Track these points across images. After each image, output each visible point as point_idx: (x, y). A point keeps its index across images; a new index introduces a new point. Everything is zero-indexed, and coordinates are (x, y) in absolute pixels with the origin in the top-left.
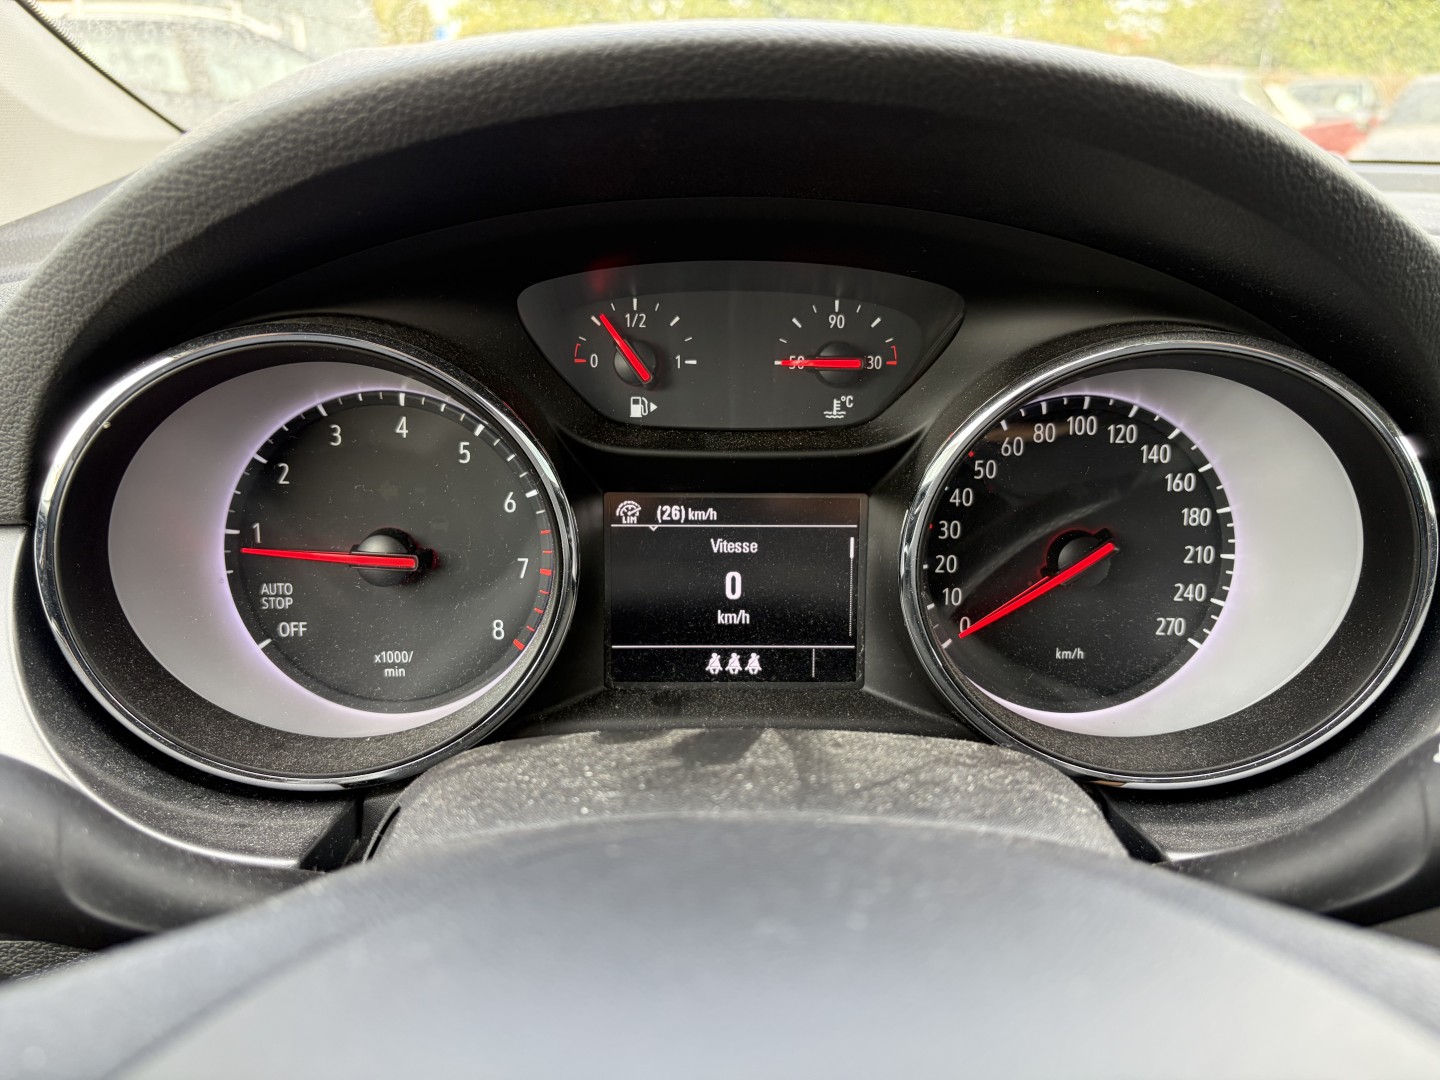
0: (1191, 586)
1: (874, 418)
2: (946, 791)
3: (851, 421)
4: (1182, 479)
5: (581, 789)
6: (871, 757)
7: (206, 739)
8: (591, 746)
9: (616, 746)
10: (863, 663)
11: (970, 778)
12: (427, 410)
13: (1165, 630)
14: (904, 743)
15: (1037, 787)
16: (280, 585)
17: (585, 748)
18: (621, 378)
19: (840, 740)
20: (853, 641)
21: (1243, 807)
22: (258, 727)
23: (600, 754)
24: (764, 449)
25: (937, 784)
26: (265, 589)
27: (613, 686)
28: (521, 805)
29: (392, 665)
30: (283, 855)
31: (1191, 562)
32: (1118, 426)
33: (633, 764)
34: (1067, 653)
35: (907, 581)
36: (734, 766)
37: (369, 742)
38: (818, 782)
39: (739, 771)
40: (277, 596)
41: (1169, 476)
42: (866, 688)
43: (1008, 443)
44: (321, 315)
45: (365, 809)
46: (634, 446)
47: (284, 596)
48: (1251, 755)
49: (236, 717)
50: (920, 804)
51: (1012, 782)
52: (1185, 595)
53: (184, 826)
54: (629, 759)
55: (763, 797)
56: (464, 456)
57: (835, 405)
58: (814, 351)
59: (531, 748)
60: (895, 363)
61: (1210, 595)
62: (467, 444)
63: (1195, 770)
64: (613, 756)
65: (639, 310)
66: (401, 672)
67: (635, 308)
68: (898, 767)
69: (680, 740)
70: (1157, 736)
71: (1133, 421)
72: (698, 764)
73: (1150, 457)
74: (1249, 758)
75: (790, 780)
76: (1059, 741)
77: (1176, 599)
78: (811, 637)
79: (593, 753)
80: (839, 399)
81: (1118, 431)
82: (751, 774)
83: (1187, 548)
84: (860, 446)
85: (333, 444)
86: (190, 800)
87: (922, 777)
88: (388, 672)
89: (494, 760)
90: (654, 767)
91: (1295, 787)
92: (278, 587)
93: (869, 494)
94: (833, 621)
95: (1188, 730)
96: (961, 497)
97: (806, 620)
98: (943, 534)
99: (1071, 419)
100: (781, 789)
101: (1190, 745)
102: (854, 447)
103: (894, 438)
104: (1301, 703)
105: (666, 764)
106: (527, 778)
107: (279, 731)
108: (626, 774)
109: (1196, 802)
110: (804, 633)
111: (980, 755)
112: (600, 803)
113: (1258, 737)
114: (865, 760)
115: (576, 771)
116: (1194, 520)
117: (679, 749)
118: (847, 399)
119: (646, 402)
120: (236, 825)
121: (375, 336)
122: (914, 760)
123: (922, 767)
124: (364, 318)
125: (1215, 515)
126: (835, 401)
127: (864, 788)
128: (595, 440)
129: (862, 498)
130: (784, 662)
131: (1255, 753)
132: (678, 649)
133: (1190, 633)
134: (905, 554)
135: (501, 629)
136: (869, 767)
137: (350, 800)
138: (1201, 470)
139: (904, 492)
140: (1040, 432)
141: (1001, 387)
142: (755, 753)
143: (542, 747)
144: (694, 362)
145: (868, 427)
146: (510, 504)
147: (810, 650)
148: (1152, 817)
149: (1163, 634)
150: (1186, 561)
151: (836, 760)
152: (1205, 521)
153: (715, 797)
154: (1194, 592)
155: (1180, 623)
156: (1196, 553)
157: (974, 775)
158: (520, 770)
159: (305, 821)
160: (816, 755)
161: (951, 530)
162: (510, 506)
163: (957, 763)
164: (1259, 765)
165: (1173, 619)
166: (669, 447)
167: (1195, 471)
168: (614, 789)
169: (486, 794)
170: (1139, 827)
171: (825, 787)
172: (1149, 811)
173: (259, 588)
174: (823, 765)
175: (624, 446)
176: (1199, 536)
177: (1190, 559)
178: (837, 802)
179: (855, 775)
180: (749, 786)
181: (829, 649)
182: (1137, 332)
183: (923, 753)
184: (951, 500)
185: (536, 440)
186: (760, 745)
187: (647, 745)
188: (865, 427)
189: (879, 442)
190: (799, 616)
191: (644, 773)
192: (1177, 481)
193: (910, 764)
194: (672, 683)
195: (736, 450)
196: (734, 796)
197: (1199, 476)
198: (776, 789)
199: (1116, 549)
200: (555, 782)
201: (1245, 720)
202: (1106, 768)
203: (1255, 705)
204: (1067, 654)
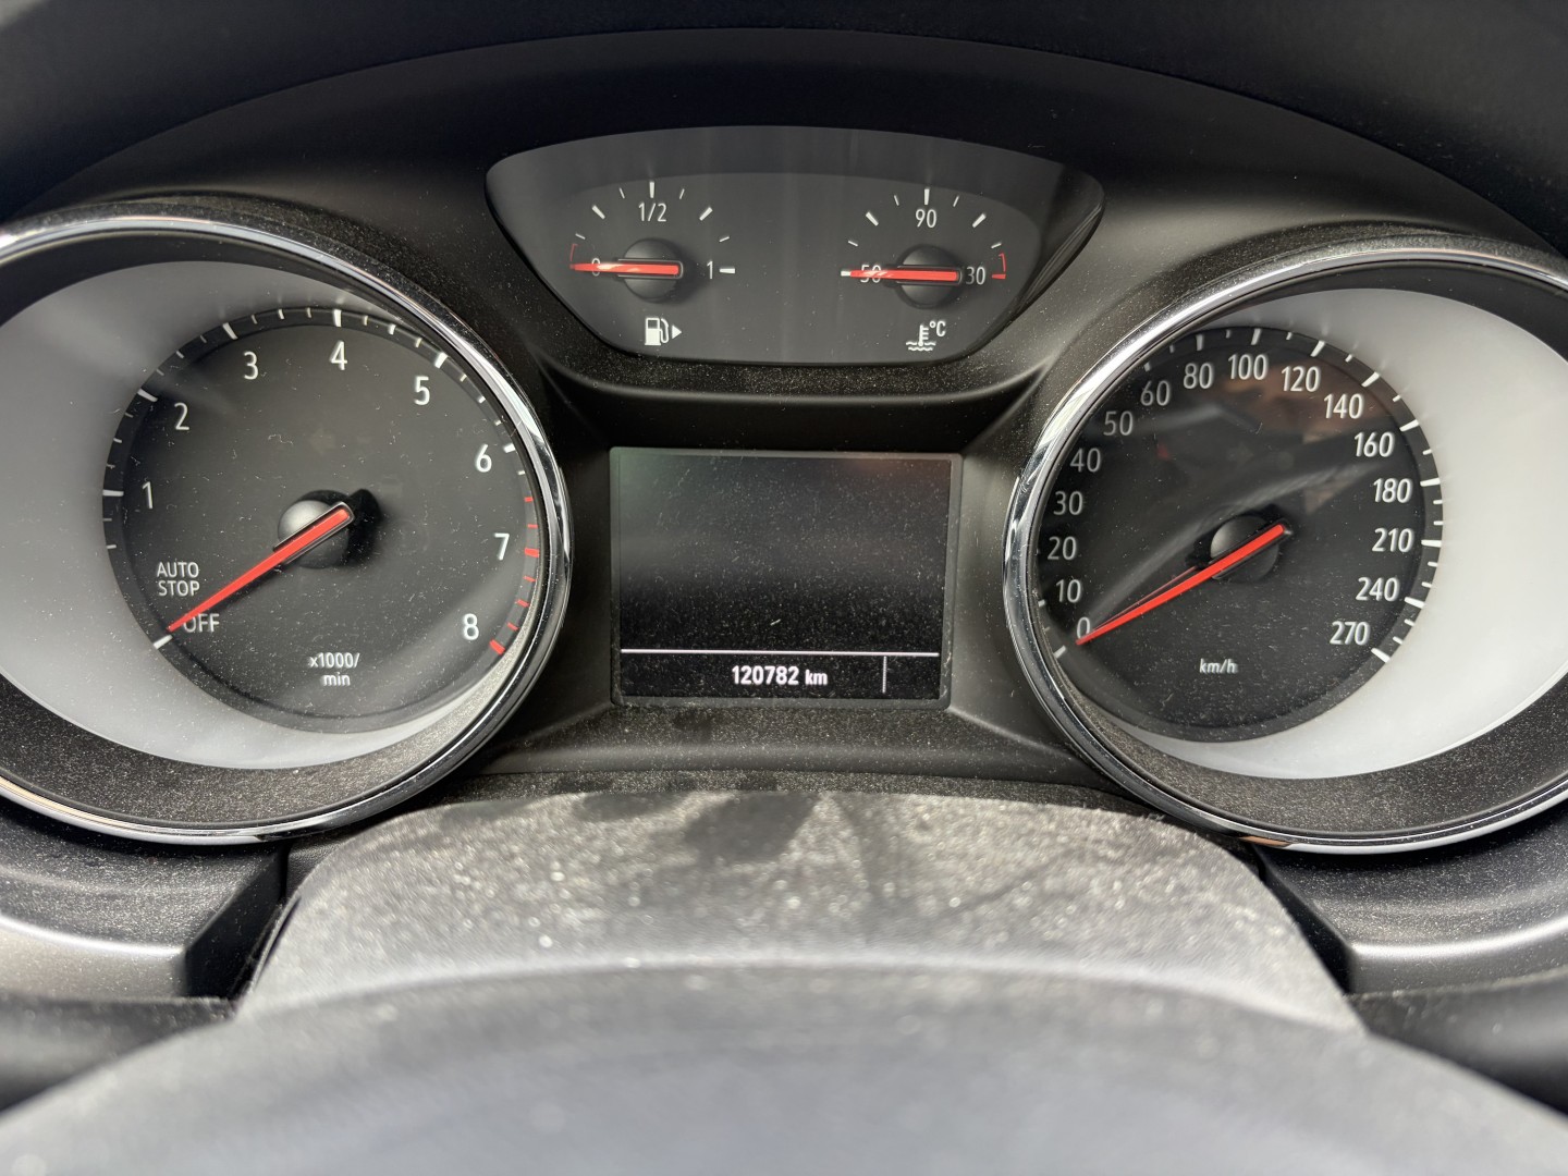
0: (1380, 581)
1: (974, 352)
2: (1084, 909)
3: (942, 356)
4: (1377, 440)
5: (543, 903)
6: (972, 850)
7: (65, 779)
8: (568, 823)
9: (603, 825)
10: (950, 675)
11: (1117, 885)
12: (368, 332)
13: (1343, 637)
14: (1018, 820)
15: (1210, 896)
16: (182, 564)
17: (558, 828)
18: (631, 290)
19: (926, 817)
20: (938, 649)
21: (1450, 881)
22: (144, 756)
23: (578, 839)
24: (825, 393)
25: (1071, 898)
26: (161, 570)
27: (622, 702)
28: (452, 928)
29: (333, 671)
30: (162, 940)
31: (1381, 550)
32: (1295, 369)
33: (625, 859)
34: (1213, 665)
35: (1013, 568)
36: (771, 866)
37: (297, 776)
38: (897, 896)
39: (780, 874)
40: (178, 578)
41: (1360, 436)
42: (952, 709)
43: (1150, 389)
44: (199, 193)
45: (290, 865)
46: (647, 385)
47: (188, 579)
48: (1467, 814)
49: (112, 744)
50: (1049, 935)
51: (1176, 889)
52: (1372, 593)
53: (27, 900)
54: (619, 850)
55: (814, 926)
56: (421, 396)
57: (921, 333)
58: (895, 257)
59: (483, 824)
60: (1003, 276)
61: (1404, 592)
62: (426, 378)
63: (1390, 831)
64: (598, 844)
65: (658, 198)
66: (345, 680)
67: (652, 195)
68: (1012, 868)
69: (697, 816)
70: (1333, 780)
71: (1318, 361)
72: (720, 860)
73: (1336, 411)
74: (1464, 818)
75: (854, 892)
76: (1205, 785)
77: (1360, 597)
78: (883, 642)
79: (569, 839)
80: (927, 324)
81: (1294, 376)
82: (797, 879)
83: (1377, 531)
84: (956, 389)
85: (247, 377)
86: (41, 860)
87: (1050, 884)
88: (327, 679)
89: (429, 843)
90: (656, 866)
91: (1521, 857)
92: (179, 567)
93: (964, 456)
94: (912, 621)
95: (1375, 774)
96: (1085, 461)
97: (876, 620)
98: (1060, 508)
99: (1234, 357)
100: (842, 907)
101: (1379, 795)
102: (947, 391)
103: (1002, 379)
104: (1535, 745)
105: (672, 860)
106: (467, 880)
107: (174, 762)
108: (612, 878)
109: (1386, 870)
110: (873, 637)
111: (1125, 840)
112: (570, 929)
113: (1475, 789)
114: (963, 856)
115: (540, 870)
116: (1389, 495)
117: (696, 833)
118: (938, 325)
119: (667, 325)
120: (102, 896)
121: (276, 224)
122: (1035, 853)
123: (1046, 867)
124: (266, 200)
125: (1417, 489)
126: (922, 328)
127: (966, 907)
128: (594, 376)
129: (954, 459)
130: (846, 674)
131: (1471, 812)
132: (708, 655)
133: (1376, 640)
134: (1013, 532)
135: (474, 626)
136: (971, 868)
137: (269, 854)
138: (1404, 428)
139: (1015, 453)
140: (1193, 375)
141: (1152, 312)
142: (803, 842)
143: (498, 823)
144: (732, 271)
145: (967, 365)
146: (483, 461)
147: (880, 659)
148: (1328, 891)
149: (1339, 642)
150: (1375, 549)
151: (921, 854)
152: (1404, 495)
153: (743, 922)
154: (1383, 589)
155: (1363, 628)
156: (1389, 538)
157: (1123, 880)
158: (460, 866)
159: (202, 888)
160: (893, 848)
161: (1073, 504)
162: (483, 463)
163: (1098, 858)
164: (1476, 826)
165: (1353, 624)
166: (697, 387)
167: (1396, 430)
168: (591, 905)
169: (405, 905)
170: (1313, 905)
171: (906, 904)
172: (1323, 881)
173: (155, 569)
174: (904, 864)
175: (634, 385)
176: (1393, 515)
177: (1381, 546)
178: (924, 931)
179: (949, 883)
180: (794, 902)
181: (905, 657)
182: (1351, 235)
183: (1046, 841)
184: (1072, 464)
185: (509, 374)
186: (813, 826)
187: (648, 824)
188: (963, 363)
189: (981, 386)
190: (867, 614)
191: (640, 876)
192: (1369, 442)
193: (1029, 863)
194: (700, 700)
195: (786, 393)
196: (771, 918)
197: (1400, 437)
198: (834, 908)
199: (1287, 532)
200: (507, 888)
201: (1455, 764)
202: (1269, 825)
203: (1469, 744)
204: (1214, 667)
